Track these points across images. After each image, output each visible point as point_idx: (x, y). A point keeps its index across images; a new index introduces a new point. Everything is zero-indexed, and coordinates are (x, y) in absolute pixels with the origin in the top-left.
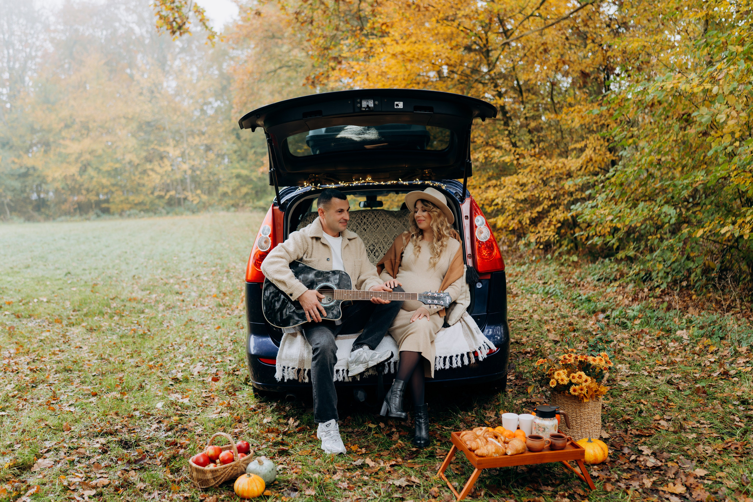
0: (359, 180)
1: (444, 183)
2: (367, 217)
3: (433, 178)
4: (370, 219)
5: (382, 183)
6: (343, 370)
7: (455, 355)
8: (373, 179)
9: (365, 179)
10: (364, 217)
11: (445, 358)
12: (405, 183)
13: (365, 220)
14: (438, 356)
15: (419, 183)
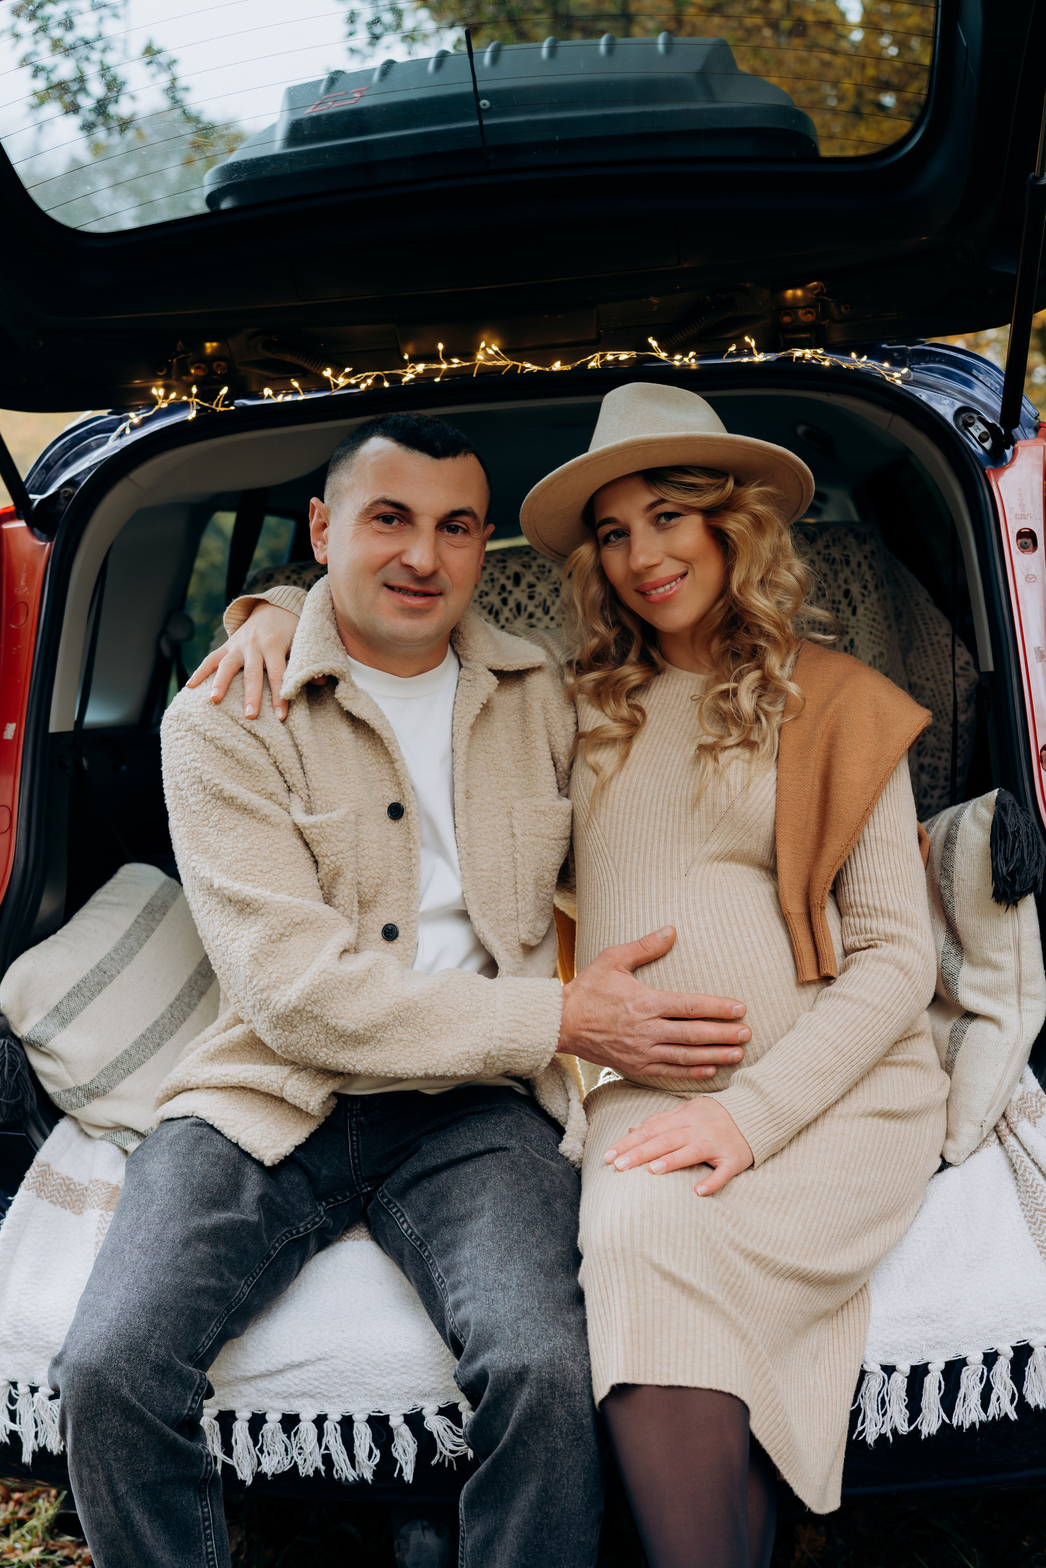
0: (433, 357)
1: (897, 363)
2: (529, 578)
3: (836, 336)
4: (542, 589)
5: (557, 366)
6: (320, 1421)
7: (975, 1359)
8: (507, 351)
9: (468, 354)
10: (517, 579)
11: (918, 1374)
12: (677, 360)
13: (519, 595)
14: (874, 1367)
15: (759, 358)
